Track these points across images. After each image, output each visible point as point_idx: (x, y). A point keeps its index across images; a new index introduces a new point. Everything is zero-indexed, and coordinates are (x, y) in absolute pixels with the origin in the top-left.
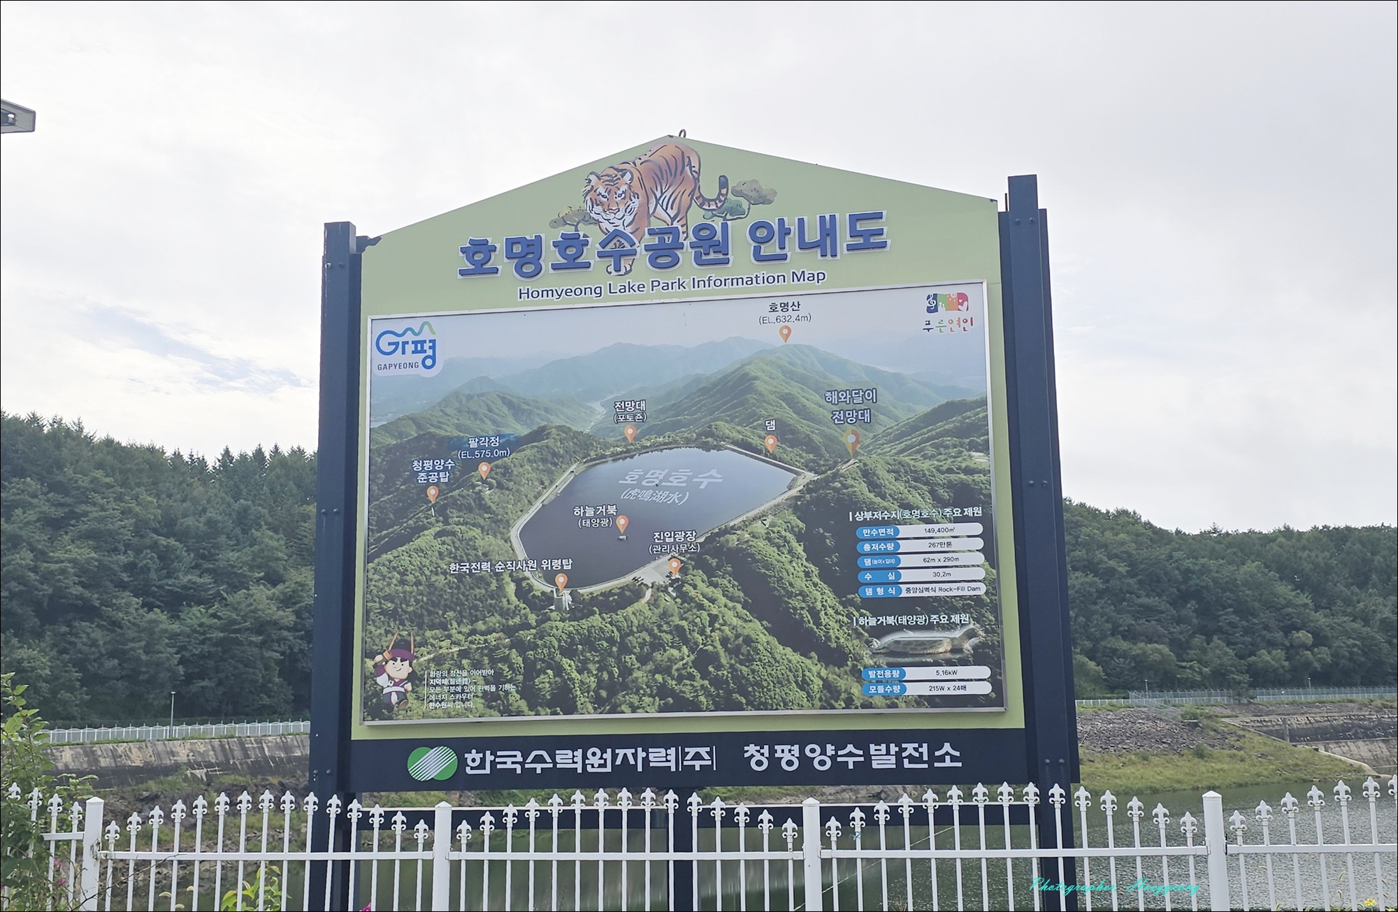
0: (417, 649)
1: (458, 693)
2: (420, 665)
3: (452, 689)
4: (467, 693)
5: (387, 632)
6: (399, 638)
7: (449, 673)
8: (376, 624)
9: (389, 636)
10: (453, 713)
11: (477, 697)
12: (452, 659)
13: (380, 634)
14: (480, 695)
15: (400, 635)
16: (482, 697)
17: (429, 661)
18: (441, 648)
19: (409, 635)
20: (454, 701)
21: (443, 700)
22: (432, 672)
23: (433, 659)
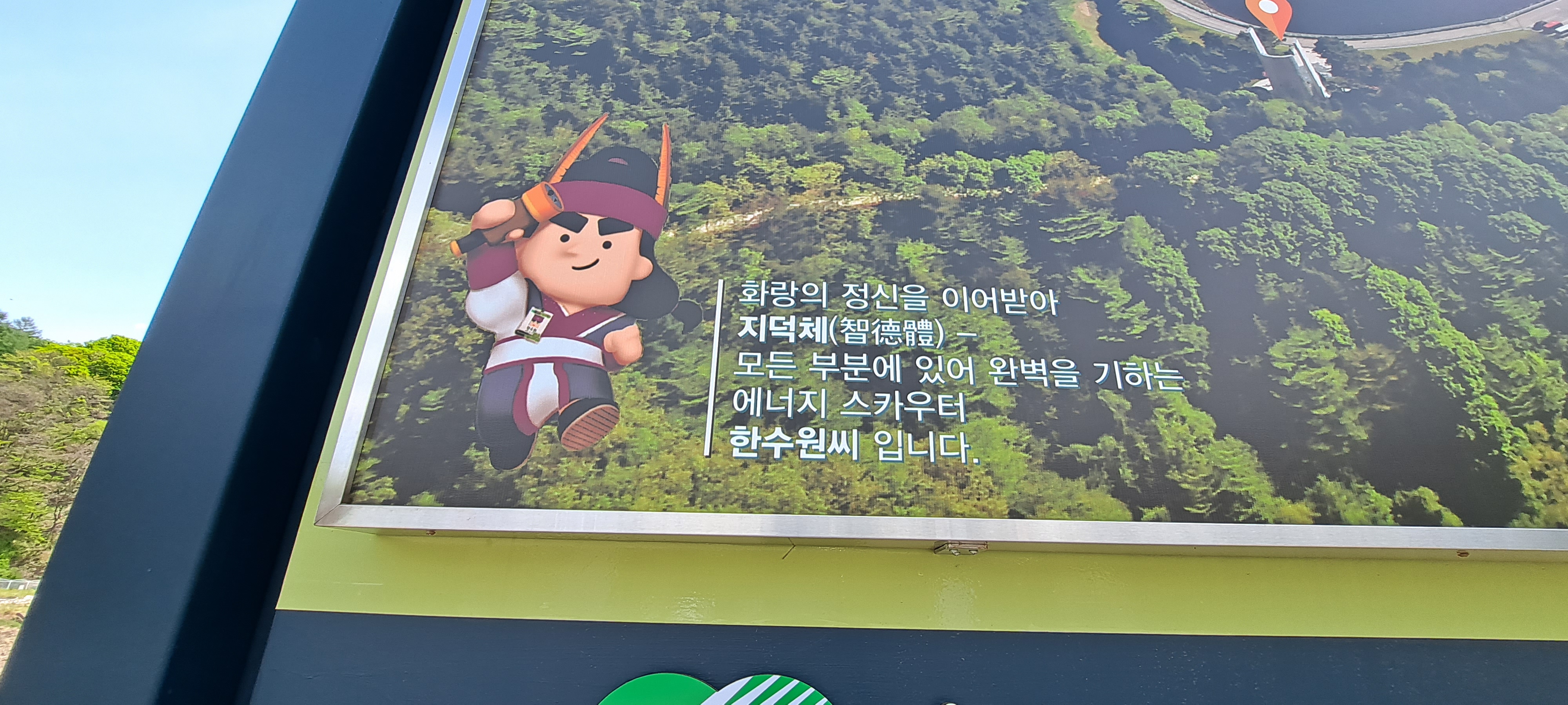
0: (681, 188)
1: (886, 385)
2: (694, 249)
3: (854, 366)
4: (935, 389)
5: (552, 118)
6: (607, 141)
7: (836, 290)
8: (514, 88)
9: (563, 133)
10: (863, 489)
11: (990, 410)
12: (852, 236)
13: (522, 124)
14: (1003, 401)
15: (609, 131)
16: (1016, 415)
17: (738, 237)
18: (795, 188)
19: (654, 133)
20: (867, 427)
21: (804, 419)
22: (749, 284)
23: (759, 232)
